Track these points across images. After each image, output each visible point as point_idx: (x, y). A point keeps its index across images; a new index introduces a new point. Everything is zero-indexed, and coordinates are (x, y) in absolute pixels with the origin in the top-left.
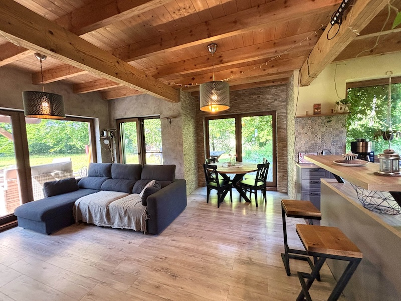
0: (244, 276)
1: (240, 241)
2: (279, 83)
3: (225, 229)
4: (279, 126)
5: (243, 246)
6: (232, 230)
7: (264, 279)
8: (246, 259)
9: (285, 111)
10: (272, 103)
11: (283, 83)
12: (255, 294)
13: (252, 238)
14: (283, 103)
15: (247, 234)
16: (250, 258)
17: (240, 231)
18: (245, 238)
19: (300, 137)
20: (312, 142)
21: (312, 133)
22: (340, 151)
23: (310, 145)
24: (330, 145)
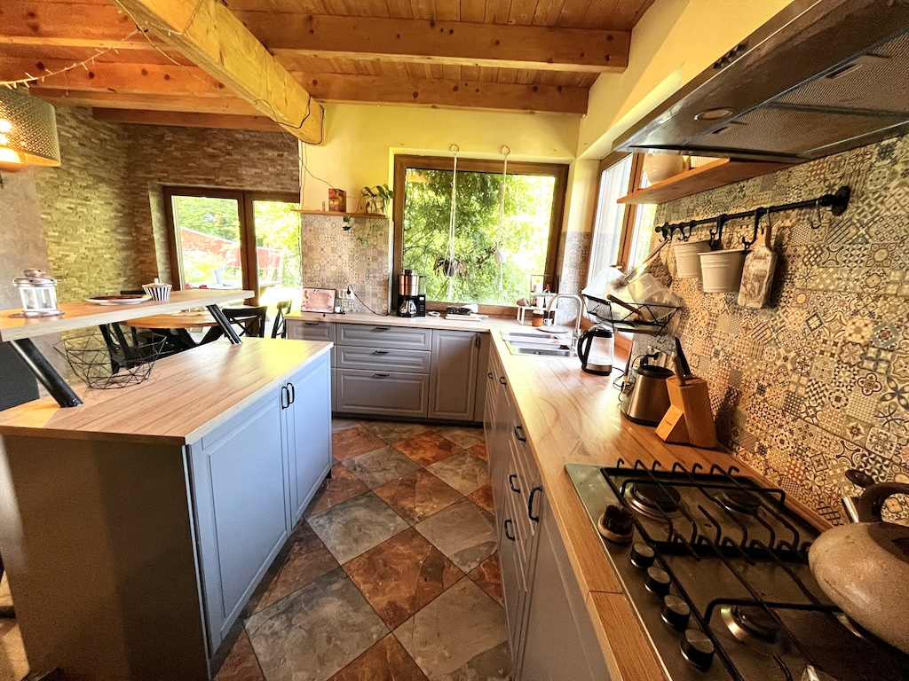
19: (310, 255)
20: (334, 268)
21: (334, 250)
22: (379, 290)
23: (329, 275)
24: (363, 277)
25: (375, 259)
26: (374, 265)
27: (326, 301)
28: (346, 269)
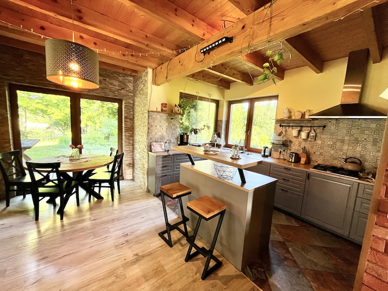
0: (141, 274)
1: (116, 244)
2: (129, 73)
3: (89, 241)
4: (126, 115)
5: (122, 247)
6: (99, 238)
7: (158, 263)
8: (133, 258)
9: (132, 102)
10: (120, 91)
11: (133, 74)
12: (159, 281)
13: (127, 234)
14: (130, 94)
15: (120, 233)
16: (137, 255)
17: (110, 234)
18: (120, 238)
19: (151, 129)
20: (160, 134)
21: (160, 126)
22: (175, 141)
23: (158, 136)
24: (170, 136)
25: (174, 130)
26: (174, 132)
27: (161, 147)
28: (165, 134)
